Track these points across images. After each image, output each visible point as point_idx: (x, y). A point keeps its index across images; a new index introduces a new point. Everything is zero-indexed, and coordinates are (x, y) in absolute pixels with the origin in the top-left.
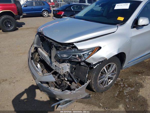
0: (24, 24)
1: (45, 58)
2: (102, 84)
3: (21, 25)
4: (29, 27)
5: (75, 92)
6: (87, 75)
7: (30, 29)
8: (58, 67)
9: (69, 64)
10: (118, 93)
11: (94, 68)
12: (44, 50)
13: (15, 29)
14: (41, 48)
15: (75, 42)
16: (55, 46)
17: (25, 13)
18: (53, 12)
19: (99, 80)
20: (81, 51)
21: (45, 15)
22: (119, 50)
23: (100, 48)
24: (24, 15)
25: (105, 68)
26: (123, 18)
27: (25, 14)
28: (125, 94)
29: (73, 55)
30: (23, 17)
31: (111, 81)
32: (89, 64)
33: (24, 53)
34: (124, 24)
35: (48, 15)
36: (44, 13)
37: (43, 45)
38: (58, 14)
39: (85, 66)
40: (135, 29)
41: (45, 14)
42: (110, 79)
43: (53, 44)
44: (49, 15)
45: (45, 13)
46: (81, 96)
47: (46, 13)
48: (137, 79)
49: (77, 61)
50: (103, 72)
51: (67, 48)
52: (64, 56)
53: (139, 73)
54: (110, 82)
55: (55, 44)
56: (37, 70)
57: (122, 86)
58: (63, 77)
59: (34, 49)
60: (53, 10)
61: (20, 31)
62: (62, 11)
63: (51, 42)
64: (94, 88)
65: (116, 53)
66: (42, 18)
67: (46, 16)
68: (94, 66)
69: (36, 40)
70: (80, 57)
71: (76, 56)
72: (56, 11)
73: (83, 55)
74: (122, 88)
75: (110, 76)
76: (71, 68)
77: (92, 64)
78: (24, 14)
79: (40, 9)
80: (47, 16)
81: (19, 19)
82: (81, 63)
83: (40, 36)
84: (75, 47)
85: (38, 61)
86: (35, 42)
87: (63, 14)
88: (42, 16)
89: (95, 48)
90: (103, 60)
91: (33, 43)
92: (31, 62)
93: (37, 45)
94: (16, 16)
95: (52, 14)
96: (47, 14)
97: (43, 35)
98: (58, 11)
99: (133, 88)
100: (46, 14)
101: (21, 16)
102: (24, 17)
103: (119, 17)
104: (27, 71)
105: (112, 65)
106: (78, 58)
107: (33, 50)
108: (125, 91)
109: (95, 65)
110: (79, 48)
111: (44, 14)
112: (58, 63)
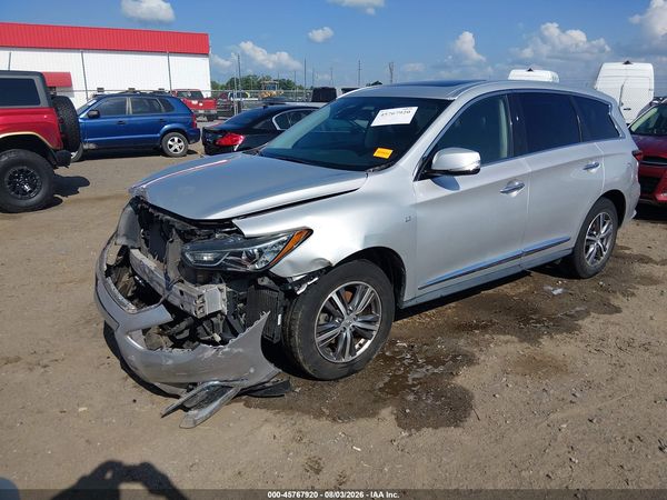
0: (85, 182)
1: (151, 275)
2: (334, 351)
3: (73, 186)
4: (106, 194)
5: (227, 349)
6: (280, 316)
7: (108, 202)
8: (187, 294)
9: (223, 286)
10: (387, 379)
11: (299, 293)
12: (149, 255)
13: (49, 203)
14: (140, 249)
15: (237, 217)
16: (178, 232)
17: (91, 142)
18: (204, 138)
19: (320, 334)
20: (253, 240)
21: (173, 148)
22: (366, 238)
23: (310, 232)
24: (85, 151)
25: (333, 295)
26: (390, 152)
27: (92, 146)
28: (410, 383)
29: (232, 254)
30: (81, 159)
31: (365, 343)
32: (280, 281)
33: (83, 281)
34: (389, 166)
35: (186, 147)
36: (170, 142)
37: (149, 237)
38: (223, 143)
39: (271, 289)
40: (428, 182)
41: (175, 144)
42: (361, 337)
43: (174, 226)
44: (191, 147)
45: (173, 140)
46: (252, 371)
47: (179, 141)
48: (462, 343)
49: (242, 270)
50: (331, 308)
51: (217, 236)
52: (205, 258)
53: (477, 327)
54: (361, 346)
55: (178, 224)
56: (121, 302)
57: (406, 362)
58: (208, 334)
59: (119, 255)
60: (204, 130)
61: (69, 208)
62: (239, 131)
63: (168, 221)
64: (304, 360)
65: (357, 247)
66: (160, 158)
67: (176, 150)
68: (296, 288)
69: (123, 223)
70: (251, 259)
71: (240, 254)
72: (215, 132)
73: (260, 251)
74: (406, 367)
75: (360, 325)
76: (232, 300)
77: (290, 281)
78: (86, 147)
79: (156, 127)
80: (180, 151)
81: (66, 163)
82: (259, 280)
83: (137, 211)
84: (239, 232)
85: (129, 294)
86: (122, 231)
87: (240, 142)
88: (160, 151)
89: (294, 231)
90: (321, 267)
91: (116, 234)
92: (105, 283)
93: (128, 238)
94: (56, 151)
95: (199, 146)
96: (182, 144)
97: (147, 203)
98: (223, 132)
99: (441, 368)
100: (176, 147)
101: (74, 154)
102: (87, 156)
103: (379, 149)
104: (89, 332)
105: (360, 289)
106: (244, 262)
107: (112, 257)
108: (410, 376)
109: (300, 283)
110: (247, 232)
111: (171, 146)
112: (191, 286)
